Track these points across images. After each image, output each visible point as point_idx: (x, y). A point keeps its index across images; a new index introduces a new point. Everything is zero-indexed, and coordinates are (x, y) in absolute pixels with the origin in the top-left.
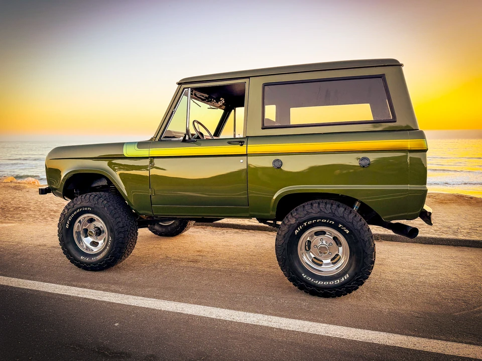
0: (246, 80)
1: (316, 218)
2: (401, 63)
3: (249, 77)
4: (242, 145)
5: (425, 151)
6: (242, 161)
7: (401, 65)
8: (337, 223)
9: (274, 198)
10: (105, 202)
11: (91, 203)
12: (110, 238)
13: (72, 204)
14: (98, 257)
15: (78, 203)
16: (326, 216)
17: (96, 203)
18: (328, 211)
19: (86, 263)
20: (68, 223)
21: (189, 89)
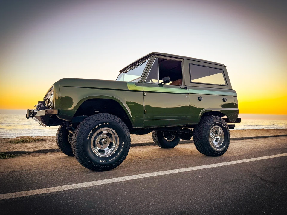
0: (183, 60)
1: (216, 122)
2: (226, 66)
3: (183, 59)
4: (186, 89)
5: (237, 97)
6: (187, 97)
7: (226, 67)
8: (221, 123)
10: (119, 118)
11: (109, 120)
12: (123, 143)
13: (92, 121)
14: (114, 158)
15: (99, 120)
16: (218, 121)
17: (114, 119)
18: (219, 119)
19: (106, 164)
20: (89, 135)
21: (158, 58)
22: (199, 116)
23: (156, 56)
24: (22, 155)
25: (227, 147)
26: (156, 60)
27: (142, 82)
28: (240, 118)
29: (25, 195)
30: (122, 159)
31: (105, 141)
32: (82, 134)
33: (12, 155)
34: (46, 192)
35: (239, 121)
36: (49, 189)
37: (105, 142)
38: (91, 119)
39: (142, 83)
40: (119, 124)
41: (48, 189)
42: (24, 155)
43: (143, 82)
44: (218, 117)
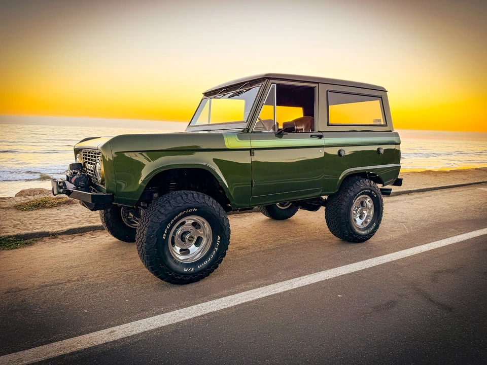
0: (317, 85)
1: (363, 190)
3: (318, 83)
4: (321, 138)
5: (400, 144)
6: (321, 151)
7: (387, 91)
8: (372, 191)
9: (340, 178)
10: (211, 199)
11: (197, 203)
12: (219, 238)
13: (170, 208)
14: (206, 263)
15: (181, 205)
16: (368, 187)
17: (204, 201)
18: (368, 184)
19: (192, 274)
20: (166, 232)
21: (275, 85)
22: (338, 182)
23: (272, 81)
24: (44, 239)
25: (377, 226)
26: (273, 88)
27: (248, 131)
28: (402, 179)
29: (80, 347)
30: (217, 262)
31: (190, 237)
32: (153, 231)
33: (28, 241)
34: (111, 339)
35: (398, 182)
36: (114, 331)
37: (191, 239)
38: (167, 205)
39: (248, 134)
40: (212, 208)
41: (112, 332)
42: (47, 239)
43: (250, 131)
44: (367, 180)
